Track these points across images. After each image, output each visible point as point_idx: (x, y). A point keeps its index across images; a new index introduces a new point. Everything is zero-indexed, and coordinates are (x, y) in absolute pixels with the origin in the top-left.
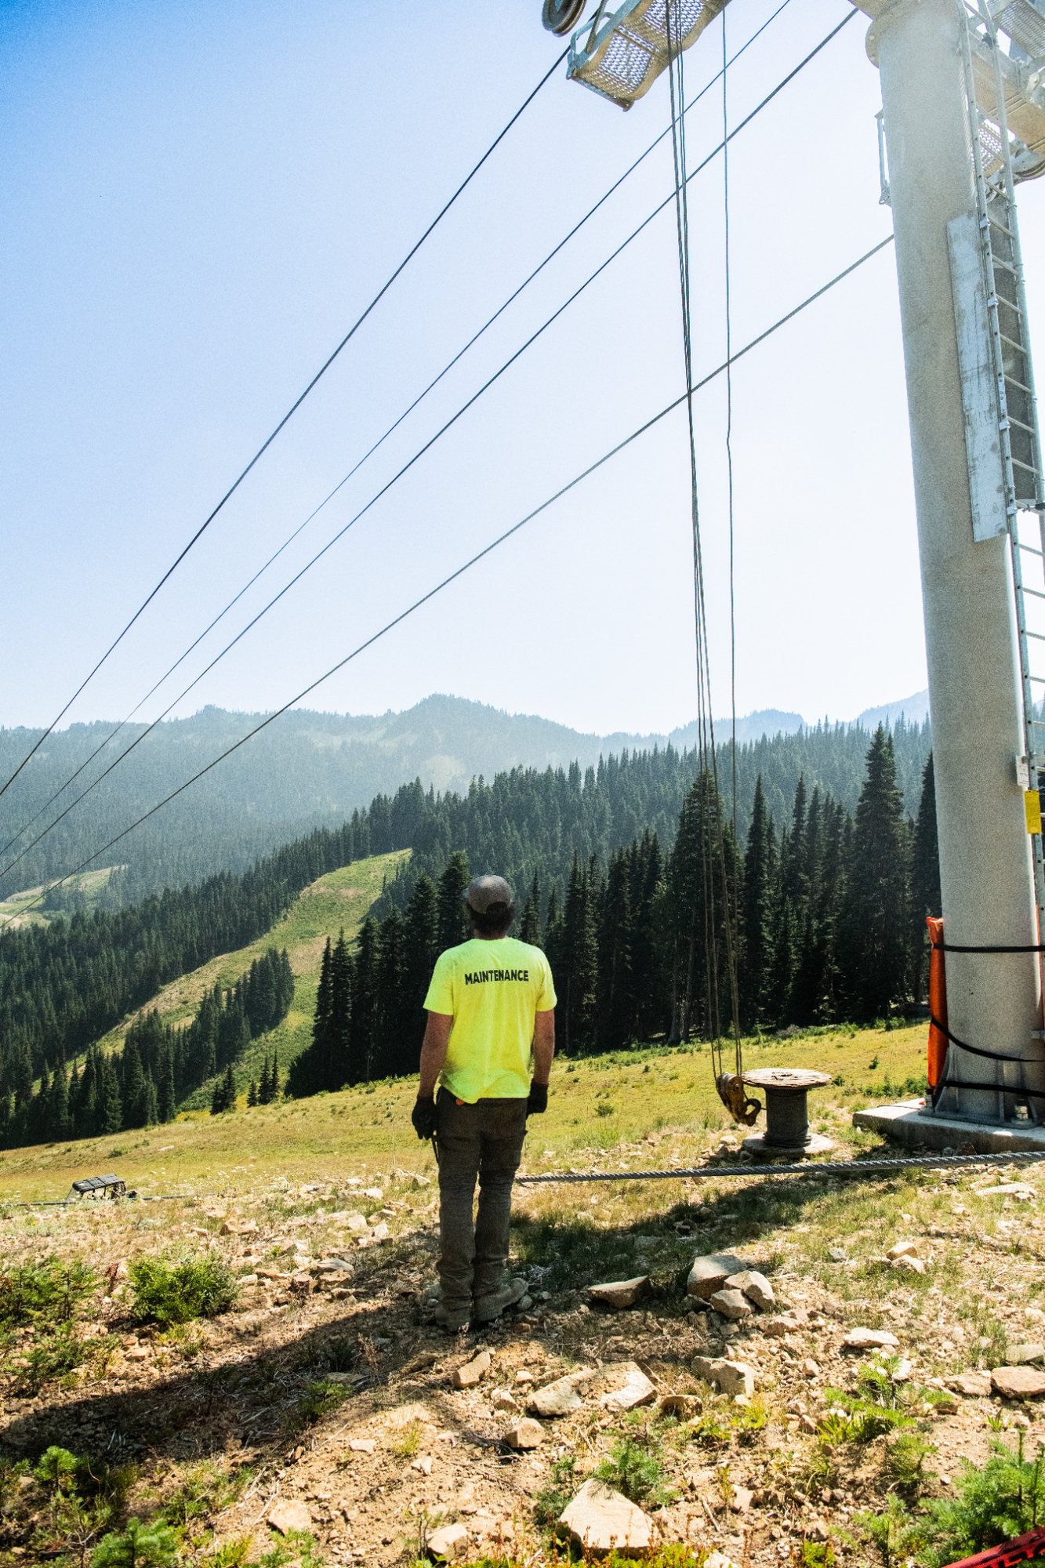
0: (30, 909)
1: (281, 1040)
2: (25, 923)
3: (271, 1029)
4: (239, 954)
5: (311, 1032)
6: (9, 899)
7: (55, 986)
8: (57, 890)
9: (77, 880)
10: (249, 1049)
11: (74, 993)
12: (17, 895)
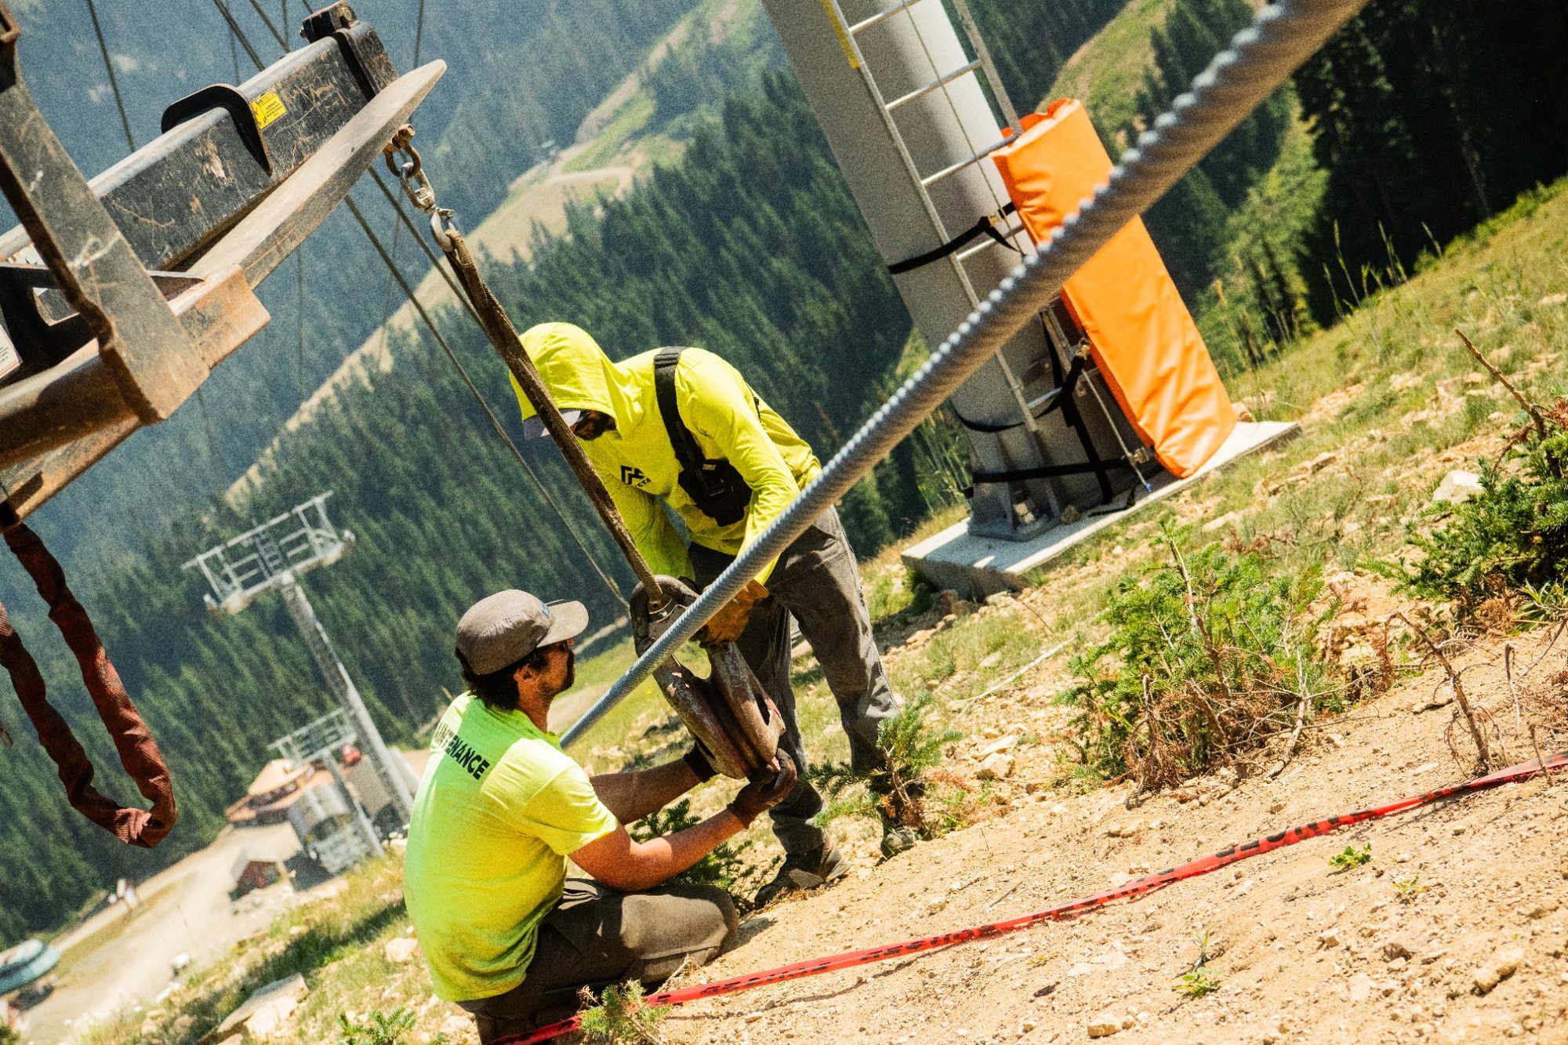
0: (637, 135)
1: (1301, 185)
2: (641, 168)
3: (1264, 167)
4: (1116, 30)
5: (1313, 162)
6: (581, 133)
7: (759, 283)
8: (670, 64)
9: (698, 23)
10: (1233, 238)
11: (804, 278)
12: (594, 115)
